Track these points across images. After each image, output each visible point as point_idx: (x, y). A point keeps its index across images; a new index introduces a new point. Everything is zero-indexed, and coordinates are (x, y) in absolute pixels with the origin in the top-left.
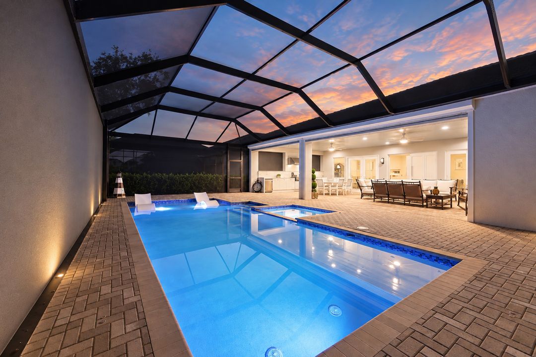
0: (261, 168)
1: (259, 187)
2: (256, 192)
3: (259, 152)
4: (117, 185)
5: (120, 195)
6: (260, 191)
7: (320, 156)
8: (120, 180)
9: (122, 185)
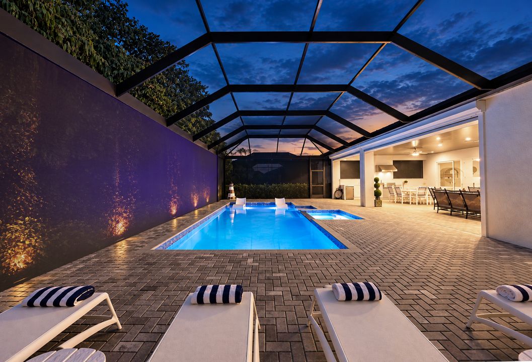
0: (344, 176)
1: (340, 194)
2: (337, 199)
3: (341, 161)
4: (230, 192)
5: (232, 198)
6: (341, 198)
7: (422, 161)
8: (232, 188)
9: (233, 191)
